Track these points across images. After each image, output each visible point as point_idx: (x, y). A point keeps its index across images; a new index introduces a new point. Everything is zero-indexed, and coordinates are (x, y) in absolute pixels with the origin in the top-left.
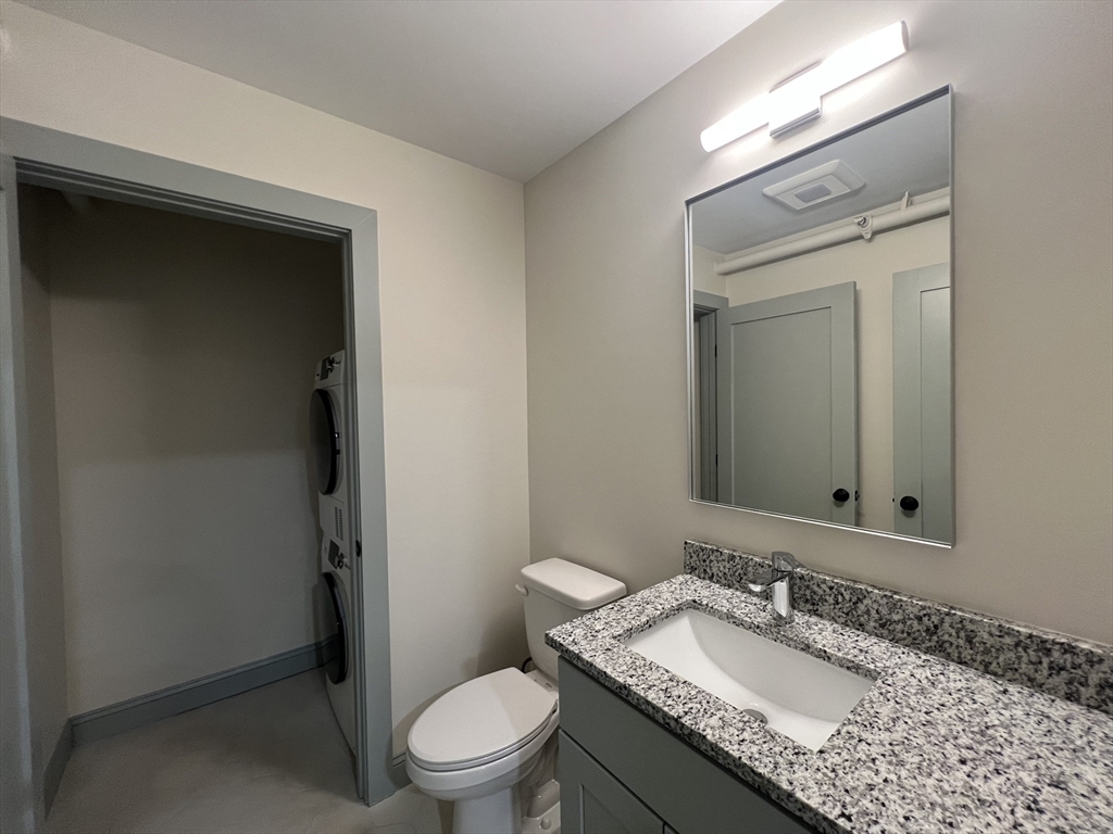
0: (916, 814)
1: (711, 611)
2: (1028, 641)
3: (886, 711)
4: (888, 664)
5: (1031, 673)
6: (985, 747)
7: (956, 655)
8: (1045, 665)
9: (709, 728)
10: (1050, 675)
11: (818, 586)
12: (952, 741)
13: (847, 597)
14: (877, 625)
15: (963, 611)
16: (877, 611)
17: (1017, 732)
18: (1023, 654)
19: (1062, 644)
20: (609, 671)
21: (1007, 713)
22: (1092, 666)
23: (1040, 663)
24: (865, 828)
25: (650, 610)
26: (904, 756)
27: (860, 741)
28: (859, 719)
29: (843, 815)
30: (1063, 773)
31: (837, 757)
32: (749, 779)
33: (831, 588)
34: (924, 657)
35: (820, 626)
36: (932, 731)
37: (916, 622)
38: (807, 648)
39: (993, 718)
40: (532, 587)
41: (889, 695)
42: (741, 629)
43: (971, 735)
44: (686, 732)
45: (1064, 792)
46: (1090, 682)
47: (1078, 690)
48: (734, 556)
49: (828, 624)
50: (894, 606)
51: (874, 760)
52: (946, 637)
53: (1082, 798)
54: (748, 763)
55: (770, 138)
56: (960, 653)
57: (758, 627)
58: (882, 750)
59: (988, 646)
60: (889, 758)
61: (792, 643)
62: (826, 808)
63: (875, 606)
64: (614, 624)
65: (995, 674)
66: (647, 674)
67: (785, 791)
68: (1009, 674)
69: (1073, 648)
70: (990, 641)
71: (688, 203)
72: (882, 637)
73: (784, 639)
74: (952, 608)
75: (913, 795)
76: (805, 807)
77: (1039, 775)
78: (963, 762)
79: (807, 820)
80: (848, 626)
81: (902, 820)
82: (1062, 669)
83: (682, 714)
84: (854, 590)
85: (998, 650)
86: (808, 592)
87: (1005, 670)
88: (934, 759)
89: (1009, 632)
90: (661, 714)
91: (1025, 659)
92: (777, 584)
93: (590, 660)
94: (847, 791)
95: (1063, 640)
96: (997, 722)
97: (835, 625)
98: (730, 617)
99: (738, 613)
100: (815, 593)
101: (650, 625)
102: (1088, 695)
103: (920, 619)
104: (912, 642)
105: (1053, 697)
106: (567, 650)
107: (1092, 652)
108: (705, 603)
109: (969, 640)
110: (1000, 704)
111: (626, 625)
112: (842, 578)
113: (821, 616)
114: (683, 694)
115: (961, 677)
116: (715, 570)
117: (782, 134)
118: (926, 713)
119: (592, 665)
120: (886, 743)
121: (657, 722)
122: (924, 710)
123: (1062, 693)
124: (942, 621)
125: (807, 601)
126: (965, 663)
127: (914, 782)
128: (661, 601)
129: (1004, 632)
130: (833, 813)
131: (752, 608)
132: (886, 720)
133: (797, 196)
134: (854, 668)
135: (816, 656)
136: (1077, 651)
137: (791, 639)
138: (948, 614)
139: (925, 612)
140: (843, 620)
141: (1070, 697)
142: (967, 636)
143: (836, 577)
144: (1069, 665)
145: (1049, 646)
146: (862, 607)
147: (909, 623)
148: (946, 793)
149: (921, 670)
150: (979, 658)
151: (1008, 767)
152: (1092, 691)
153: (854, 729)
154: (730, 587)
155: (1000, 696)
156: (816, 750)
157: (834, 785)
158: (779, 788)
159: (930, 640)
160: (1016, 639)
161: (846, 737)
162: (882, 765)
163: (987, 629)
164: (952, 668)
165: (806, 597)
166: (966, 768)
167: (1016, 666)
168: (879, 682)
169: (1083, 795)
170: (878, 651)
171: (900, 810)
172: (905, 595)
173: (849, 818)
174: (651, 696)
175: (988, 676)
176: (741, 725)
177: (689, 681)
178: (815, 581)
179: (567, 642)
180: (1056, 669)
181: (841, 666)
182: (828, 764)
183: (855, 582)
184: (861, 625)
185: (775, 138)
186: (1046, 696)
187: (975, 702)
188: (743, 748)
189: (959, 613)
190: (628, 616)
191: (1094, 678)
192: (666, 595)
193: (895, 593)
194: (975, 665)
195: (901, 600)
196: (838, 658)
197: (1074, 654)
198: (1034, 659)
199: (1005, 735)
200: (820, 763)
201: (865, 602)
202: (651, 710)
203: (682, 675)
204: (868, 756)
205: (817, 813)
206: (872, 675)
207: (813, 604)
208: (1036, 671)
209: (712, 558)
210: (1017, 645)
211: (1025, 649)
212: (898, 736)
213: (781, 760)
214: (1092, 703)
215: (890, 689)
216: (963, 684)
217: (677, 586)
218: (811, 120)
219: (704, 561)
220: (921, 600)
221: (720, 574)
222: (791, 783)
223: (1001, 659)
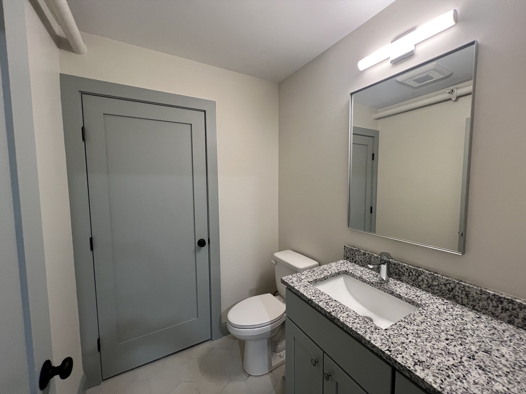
0: (419, 353)
1: (353, 276)
2: (493, 297)
3: (419, 319)
4: (427, 302)
5: (493, 311)
6: (460, 336)
7: (461, 301)
8: (500, 308)
9: (342, 317)
10: (502, 312)
11: (402, 268)
12: (445, 332)
13: (414, 274)
14: (426, 286)
15: (465, 282)
16: (427, 280)
17: (477, 332)
18: (490, 302)
19: (508, 299)
20: (305, 294)
21: (476, 325)
22: (521, 310)
23: (498, 307)
24: (396, 355)
25: (326, 273)
26: (422, 335)
27: (404, 328)
28: (406, 320)
29: (388, 350)
30: (491, 348)
31: (392, 332)
32: (355, 336)
33: (407, 269)
34: (445, 301)
35: (401, 285)
36: (438, 328)
37: (443, 286)
38: (392, 293)
39: (469, 326)
40: (278, 262)
41: (423, 314)
42: (365, 283)
43: (455, 331)
44: (333, 318)
45: (488, 355)
46: (520, 317)
47: (514, 319)
48: (366, 253)
49: (404, 284)
50: (434, 279)
51: (407, 335)
52: (457, 293)
53: (496, 358)
54: (355, 330)
55: (391, 64)
56: (462, 300)
57: (372, 283)
58: (413, 332)
59: (475, 298)
60: (414, 335)
61: (386, 291)
62: (382, 347)
63: (426, 278)
64: (309, 277)
65: (477, 310)
66: (320, 296)
67: (367, 340)
68: (484, 311)
69: (513, 301)
70: (476, 296)
71: (352, 94)
72: (429, 292)
73: (383, 289)
74: (461, 281)
75: (420, 348)
76: (374, 346)
77: (480, 348)
78: (447, 339)
79: (375, 351)
80: (414, 286)
81: (412, 354)
82: (508, 310)
83: (332, 311)
84: (417, 270)
85: (479, 300)
86: (397, 270)
87: (482, 309)
88: (434, 337)
89: (485, 293)
90: (323, 311)
91: (491, 305)
92: (382, 266)
93: (298, 289)
94: (392, 343)
95: (509, 298)
96: (469, 328)
97: (408, 285)
98: (360, 278)
99: (364, 277)
100: (400, 271)
101: (325, 279)
102: (518, 322)
103: (445, 285)
104: (442, 294)
105: (502, 322)
106: (289, 285)
107: (521, 304)
108: (350, 272)
109: (467, 295)
110: (475, 322)
111: (315, 278)
112: (413, 266)
113: (402, 281)
114: (333, 304)
115: (460, 310)
116: (357, 259)
117: (396, 62)
118: (438, 321)
119: (298, 291)
120: (415, 330)
121: (322, 314)
122: (437, 320)
123: (507, 320)
124: (455, 286)
125: (396, 274)
126: (464, 305)
127: (422, 344)
128: (331, 270)
129: (482, 293)
130: (384, 349)
131: (371, 275)
132: (418, 322)
133: (414, 81)
134: (412, 302)
135: (396, 297)
136: (515, 303)
137: (386, 289)
138: (458, 283)
139: (448, 282)
140: (411, 283)
141: (509, 322)
142: (466, 293)
143: (410, 265)
144: (510, 308)
145: (502, 300)
146: (420, 278)
147: (441, 286)
148: (434, 349)
149: (442, 306)
150: (471, 303)
151: (467, 343)
152: (520, 320)
153: (403, 324)
154: (363, 266)
155: (476, 319)
156: (384, 329)
157: (388, 340)
158: (365, 339)
159: (449, 294)
160: (488, 296)
161: (398, 326)
162: (410, 337)
163: (475, 291)
164: (457, 306)
165: (396, 272)
166: (447, 342)
167: (487, 307)
168: (421, 308)
169: (497, 357)
170: (425, 297)
171: (412, 351)
172: (440, 274)
173: (390, 351)
174: (320, 304)
175: (474, 311)
176: (355, 317)
177: (337, 300)
178: (400, 266)
179: (289, 282)
180: (505, 310)
181: (406, 301)
182: (388, 334)
183: (418, 267)
184: (419, 286)
185: (393, 64)
186: (499, 321)
187: (463, 320)
188: (354, 325)
189: (464, 284)
190: (316, 275)
191: (521, 315)
192: (334, 268)
193: (436, 273)
194: (469, 306)
195: (437, 276)
196: (405, 298)
197: (513, 304)
198: (495, 305)
199: (471, 333)
200: (385, 333)
201: (422, 276)
202: (320, 309)
203: (334, 298)
204: (405, 333)
205: (378, 349)
206: (418, 306)
207: (399, 276)
208: (496, 310)
209: (356, 253)
210: (488, 298)
211: (491, 300)
212: (421, 328)
213: (368, 330)
214: (520, 325)
215: (424, 311)
216: (460, 313)
217: (340, 265)
218: (410, 55)
219: (353, 255)
220: (447, 277)
221: (359, 261)
222: (370, 338)
223: (480, 304)
